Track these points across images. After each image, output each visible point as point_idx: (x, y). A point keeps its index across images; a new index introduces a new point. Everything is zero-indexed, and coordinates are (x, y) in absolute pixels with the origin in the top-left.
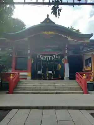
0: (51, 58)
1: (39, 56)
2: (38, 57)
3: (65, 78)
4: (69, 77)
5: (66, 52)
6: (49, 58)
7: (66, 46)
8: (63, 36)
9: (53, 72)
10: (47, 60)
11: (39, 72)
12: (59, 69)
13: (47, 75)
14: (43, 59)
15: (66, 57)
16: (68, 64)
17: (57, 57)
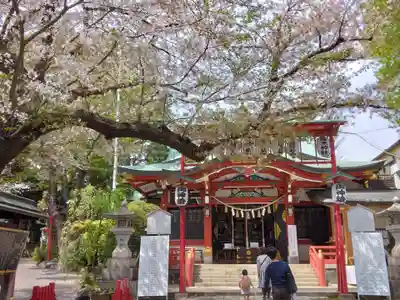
0: (256, 213)
1: (229, 209)
2: (226, 211)
3: (289, 258)
4: (297, 255)
5: (290, 199)
6: (250, 213)
7: (290, 186)
8: (280, 170)
9: (261, 245)
10: (248, 217)
11: (227, 246)
12: (276, 237)
13: (249, 253)
14: (238, 216)
15: (290, 211)
16: (295, 227)
17: (269, 212)
